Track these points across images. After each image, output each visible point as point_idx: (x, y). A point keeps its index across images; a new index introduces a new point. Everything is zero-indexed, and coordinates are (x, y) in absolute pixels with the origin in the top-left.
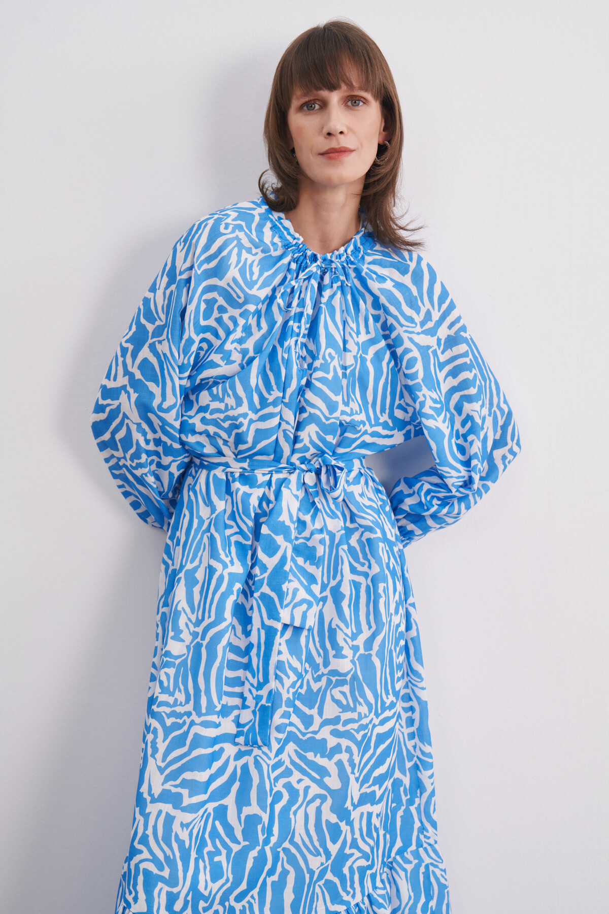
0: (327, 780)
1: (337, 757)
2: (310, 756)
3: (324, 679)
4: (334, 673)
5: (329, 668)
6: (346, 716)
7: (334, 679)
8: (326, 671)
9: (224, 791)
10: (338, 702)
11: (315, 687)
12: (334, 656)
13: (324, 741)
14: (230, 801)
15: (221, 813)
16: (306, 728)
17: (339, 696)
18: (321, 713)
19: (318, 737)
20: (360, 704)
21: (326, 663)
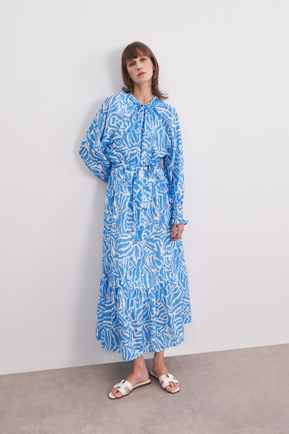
0: (154, 249)
1: (156, 243)
2: (149, 243)
3: (152, 222)
4: (155, 220)
5: (153, 219)
6: (158, 232)
7: (155, 222)
8: (152, 220)
9: (131, 253)
10: (156, 228)
11: (150, 224)
12: (155, 216)
13: (153, 239)
14: (133, 255)
15: (131, 259)
16: (148, 236)
17: (156, 227)
18: (151, 231)
19: (151, 238)
20: (161, 228)
21: (152, 218)
